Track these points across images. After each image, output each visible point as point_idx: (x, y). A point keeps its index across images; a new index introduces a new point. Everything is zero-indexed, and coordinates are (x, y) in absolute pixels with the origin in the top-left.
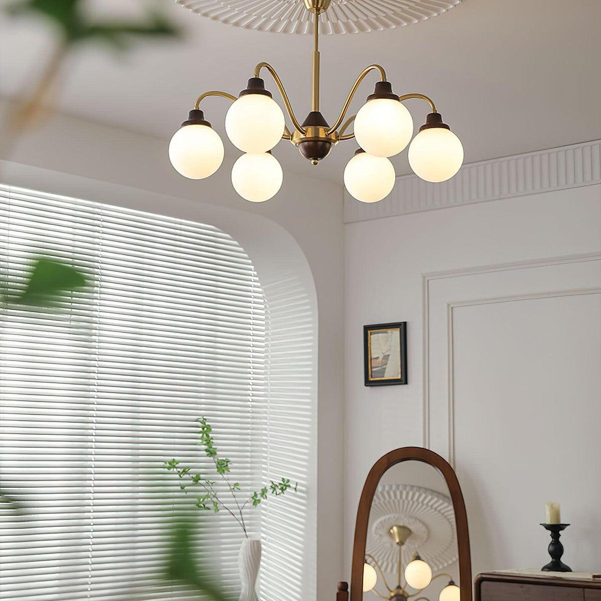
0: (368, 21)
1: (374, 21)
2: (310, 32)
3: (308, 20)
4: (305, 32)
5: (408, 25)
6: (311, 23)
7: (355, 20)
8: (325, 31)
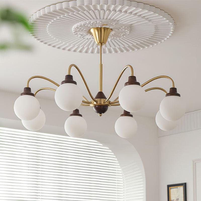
0: (125, 48)
1: (127, 47)
2: (98, 53)
3: (97, 47)
4: (96, 53)
5: (143, 49)
6: (98, 49)
7: (119, 47)
8: (105, 52)
